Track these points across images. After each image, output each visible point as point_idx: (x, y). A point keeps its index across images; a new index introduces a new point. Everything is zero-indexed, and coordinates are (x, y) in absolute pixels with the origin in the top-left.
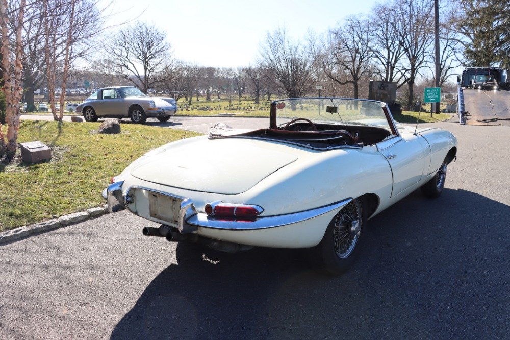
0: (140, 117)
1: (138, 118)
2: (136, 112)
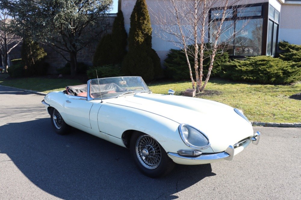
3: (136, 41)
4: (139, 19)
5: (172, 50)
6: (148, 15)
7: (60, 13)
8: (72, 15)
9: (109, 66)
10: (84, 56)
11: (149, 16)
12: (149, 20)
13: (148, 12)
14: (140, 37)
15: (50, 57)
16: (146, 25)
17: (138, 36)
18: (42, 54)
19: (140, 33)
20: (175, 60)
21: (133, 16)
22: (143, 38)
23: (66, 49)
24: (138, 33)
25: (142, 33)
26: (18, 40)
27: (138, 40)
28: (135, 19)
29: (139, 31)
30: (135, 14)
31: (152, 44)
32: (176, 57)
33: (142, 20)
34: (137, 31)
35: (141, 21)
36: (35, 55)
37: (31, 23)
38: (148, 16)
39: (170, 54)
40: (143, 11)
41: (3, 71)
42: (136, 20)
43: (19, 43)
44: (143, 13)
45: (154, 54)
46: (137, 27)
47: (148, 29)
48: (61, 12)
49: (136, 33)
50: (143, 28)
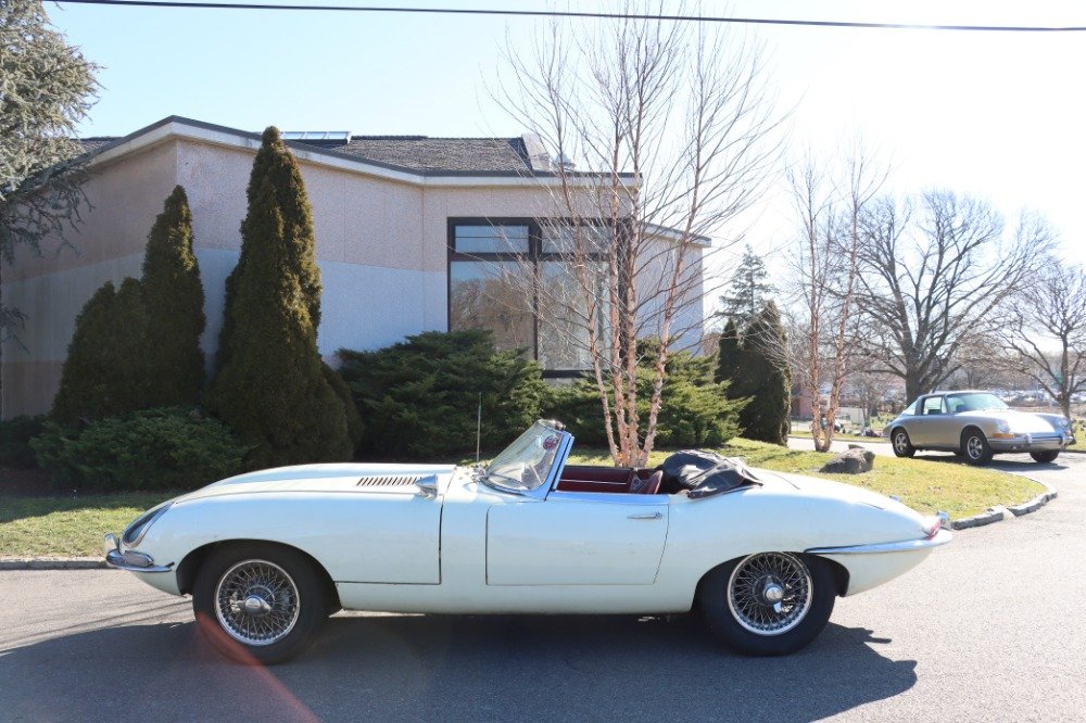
0: (979, 450)
1: (977, 453)
2: (973, 440)
3: (286, 314)
4: (288, 232)
14: (294, 300)
16: (310, 255)
17: (291, 296)
19: (296, 283)
22: (303, 304)
24: (290, 285)
25: (301, 282)
27: (294, 313)
28: (279, 233)
29: (293, 278)
33: (298, 235)
34: (287, 278)
35: (297, 241)
40: (299, 204)
44: (301, 211)
46: (286, 263)
49: (285, 283)
50: (304, 266)
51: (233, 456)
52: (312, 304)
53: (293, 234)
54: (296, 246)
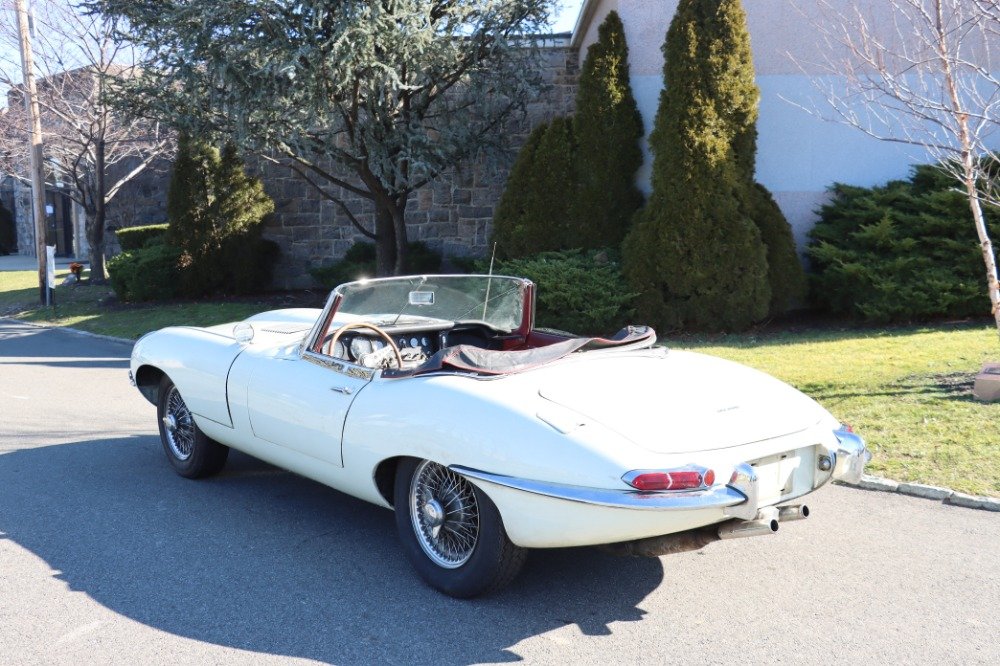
3: (691, 147)
4: (703, 49)
5: (838, 189)
6: (742, 31)
7: (358, 26)
8: (409, 33)
9: (568, 257)
10: (425, 215)
11: (749, 37)
12: (746, 54)
13: (745, 19)
14: (707, 130)
15: (282, 217)
16: (736, 73)
17: (701, 125)
18: (253, 208)
19: (710, 110)
20: (869, 231)
21: (675, 40)
22: (720, 134)
23: (363, 185)
24: (700, 112)
25: (718, 109)
26: (149, 148)
27: (702, 145)
28: (688, 51)
29: (705, 104)
30: (686, 28)
31: (754, 162)
32: (873, 220)
33: (717, 52)
34: (697, 105)
35: (713, 59)
36: (224, 211)
37: (230, 70)
38: (743, 37)
39: (830, 204)
40: (722, 14)
41: (86, 274)
42: (692, 55)
43: (149, 160)
44: (724, 22)
45: (763, 207)
46: (698, 87)
47: (742, 93)
48: (361, 24)
49: (693, 111)
50: (722, 88)
51: (611, 303)
52: (739, 133)
53: (710, 51)
54: (710, 66)
